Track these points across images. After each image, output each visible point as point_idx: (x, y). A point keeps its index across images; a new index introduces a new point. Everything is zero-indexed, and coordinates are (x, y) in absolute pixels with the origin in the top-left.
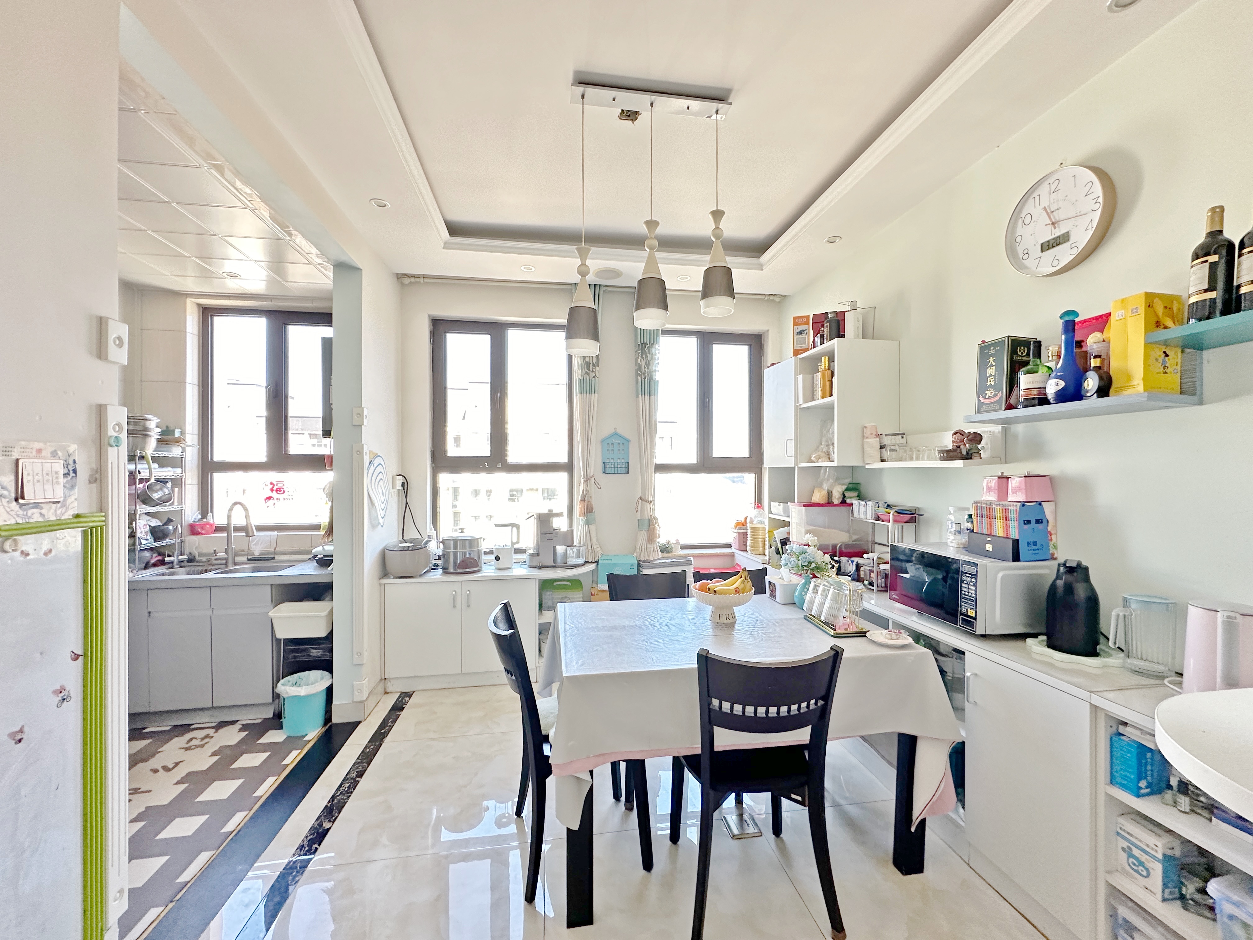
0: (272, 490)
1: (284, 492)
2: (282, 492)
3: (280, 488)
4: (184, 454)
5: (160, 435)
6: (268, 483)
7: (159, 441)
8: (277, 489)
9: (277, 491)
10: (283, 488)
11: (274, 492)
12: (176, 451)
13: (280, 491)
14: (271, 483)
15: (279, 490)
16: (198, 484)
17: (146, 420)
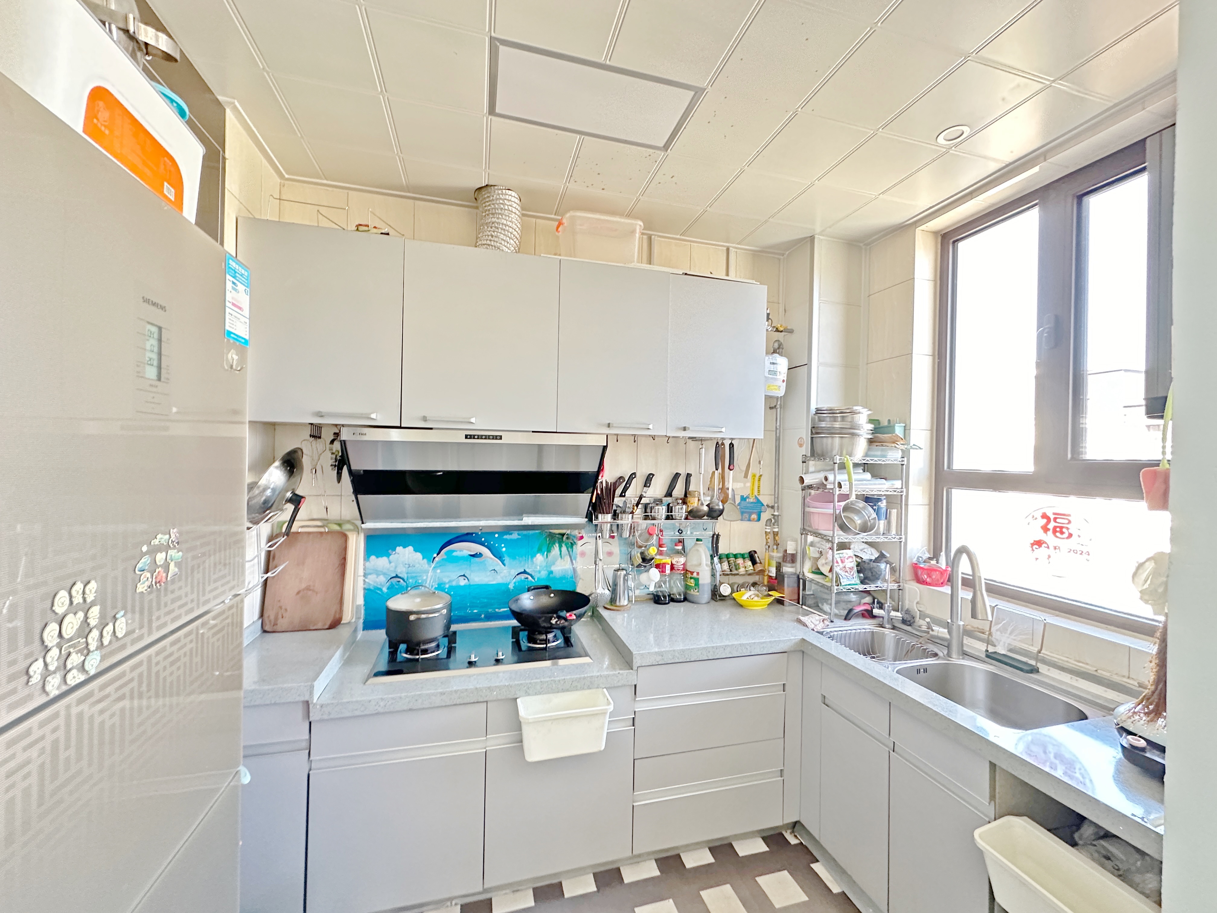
0: (1045, 529)
1: (1070, 535)
2: (1066, 535)
3: (1061, 528)
4: (905, 459)
5: (873, 433)
6: (1039, 514)
7: (871, 441)
8: (1055, 528)
9: (1055, 532)
10: (1068, 529)
11: (1050, 533)
12: (893, 456)
13: (1062, 533)
14: (1044, 516)
15: (1058, 530)
16: (929, 505)
17: (853, 413)
